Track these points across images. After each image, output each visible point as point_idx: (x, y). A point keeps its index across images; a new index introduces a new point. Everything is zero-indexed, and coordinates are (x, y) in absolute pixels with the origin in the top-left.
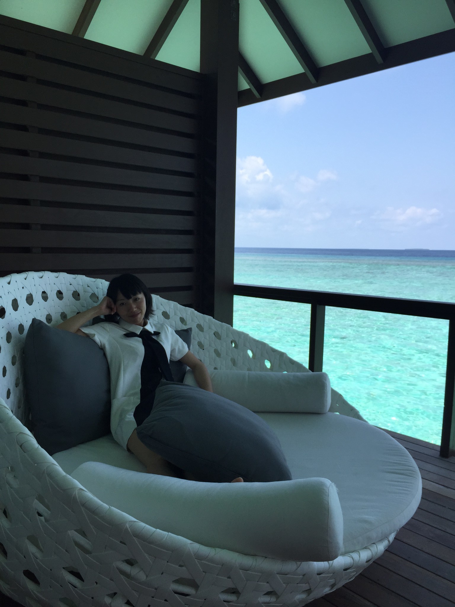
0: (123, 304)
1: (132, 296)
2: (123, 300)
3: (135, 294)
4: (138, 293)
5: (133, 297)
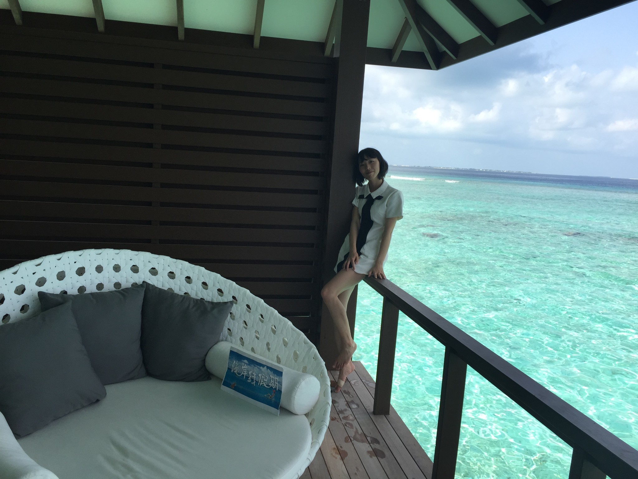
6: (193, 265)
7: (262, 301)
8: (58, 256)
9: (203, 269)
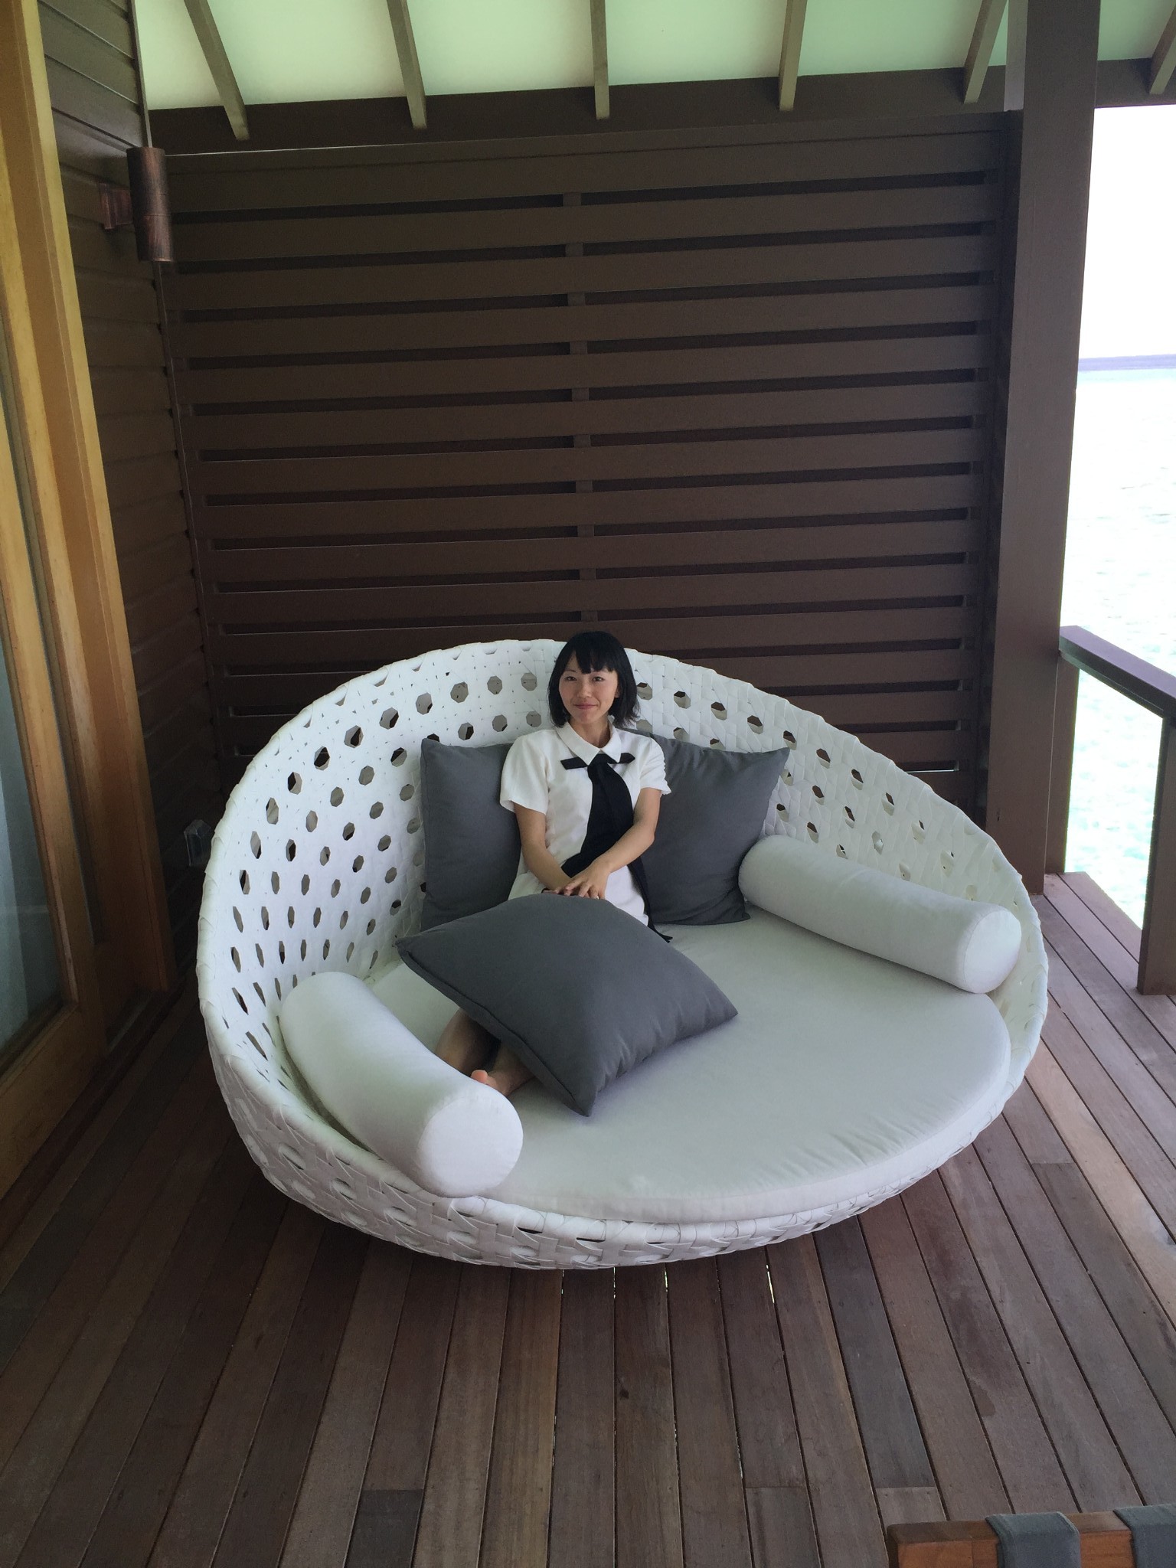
0: (572, 679)
1: (592, 669)
2: (574, 671)
3: (598, 669)
4: (606, 670)
5: (593, 673)
6: (690, 666)
7: (856, 739)
8: (414, 662)
9: (712, 672)
